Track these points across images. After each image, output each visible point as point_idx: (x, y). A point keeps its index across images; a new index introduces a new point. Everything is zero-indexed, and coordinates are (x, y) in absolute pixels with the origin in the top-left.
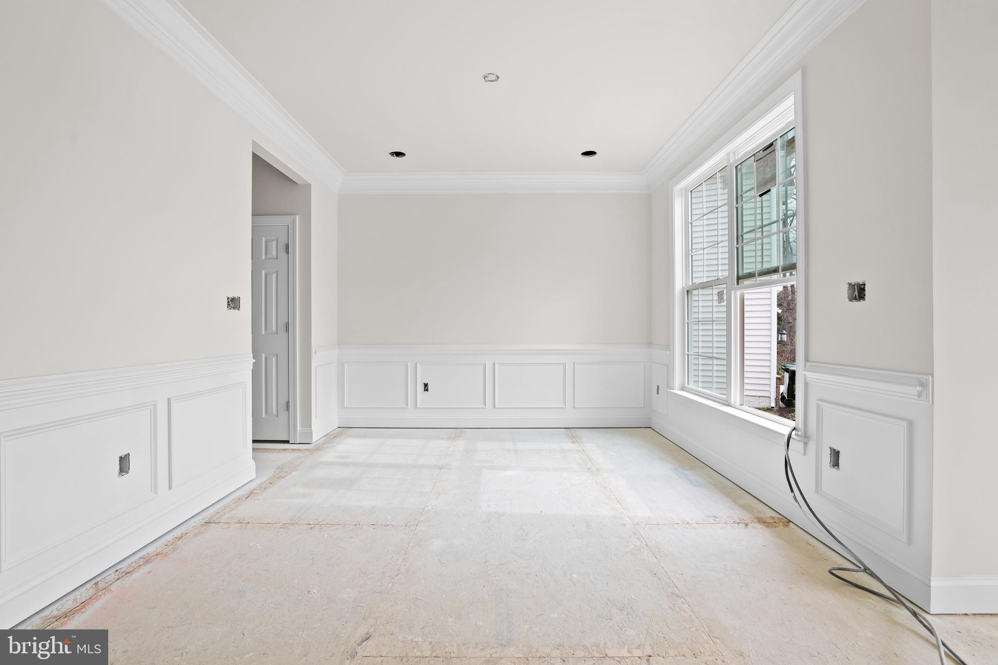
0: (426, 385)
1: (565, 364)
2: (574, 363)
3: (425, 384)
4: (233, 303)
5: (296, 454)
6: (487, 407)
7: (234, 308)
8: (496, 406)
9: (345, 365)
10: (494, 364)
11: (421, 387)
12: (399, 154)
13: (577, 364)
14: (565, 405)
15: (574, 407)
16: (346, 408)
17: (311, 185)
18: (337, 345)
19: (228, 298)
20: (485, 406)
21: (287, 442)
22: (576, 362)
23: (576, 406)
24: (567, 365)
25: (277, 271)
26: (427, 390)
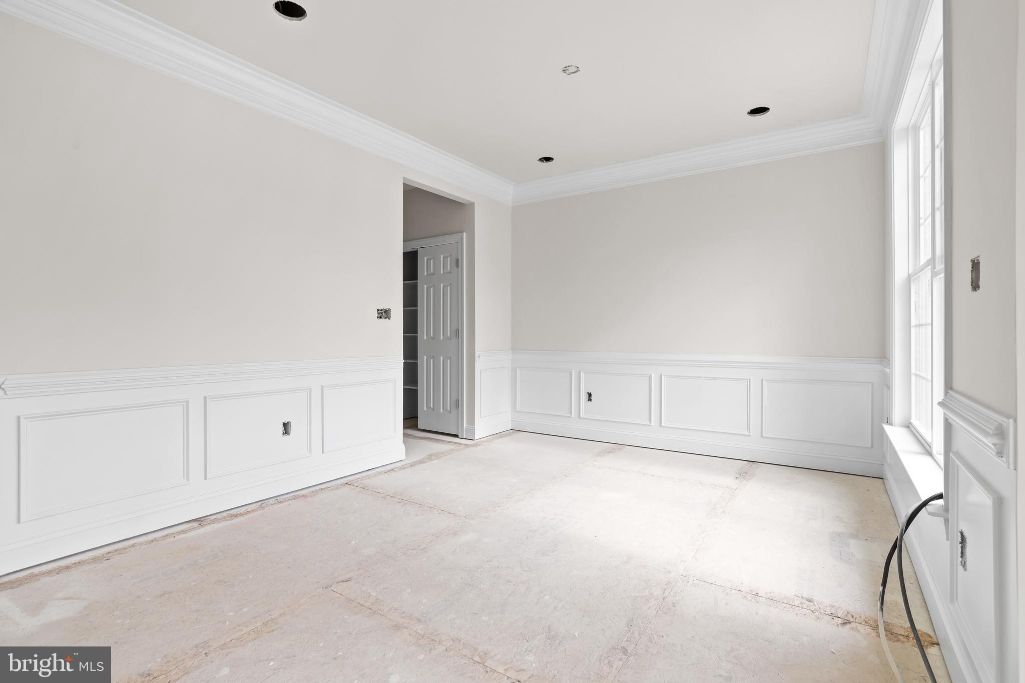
0: (590, 395)
1: (750, 380)
2: (762, 380)
3: (588, 393)
4: (384, 314)
5: (452, 447)
6: (652, 424)
7: (386, 318)
8: (663, 424)
9: (518, 370)
10: (661, 376)
11: (584, 397)
12: (548, 159)
13: (766, 380)
14: (749, 432)
15: (762, 436)
16: (518, 411)
17: (474, 203)
18: (511, 351)
19: (378, 310)
20: (651, 423)
21: (456, 436)
22: (764, 379)
23: (764, 435)
24: (751, 380)
25: (451, 284)
26: (591, 400)
